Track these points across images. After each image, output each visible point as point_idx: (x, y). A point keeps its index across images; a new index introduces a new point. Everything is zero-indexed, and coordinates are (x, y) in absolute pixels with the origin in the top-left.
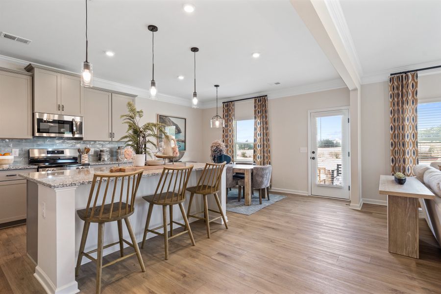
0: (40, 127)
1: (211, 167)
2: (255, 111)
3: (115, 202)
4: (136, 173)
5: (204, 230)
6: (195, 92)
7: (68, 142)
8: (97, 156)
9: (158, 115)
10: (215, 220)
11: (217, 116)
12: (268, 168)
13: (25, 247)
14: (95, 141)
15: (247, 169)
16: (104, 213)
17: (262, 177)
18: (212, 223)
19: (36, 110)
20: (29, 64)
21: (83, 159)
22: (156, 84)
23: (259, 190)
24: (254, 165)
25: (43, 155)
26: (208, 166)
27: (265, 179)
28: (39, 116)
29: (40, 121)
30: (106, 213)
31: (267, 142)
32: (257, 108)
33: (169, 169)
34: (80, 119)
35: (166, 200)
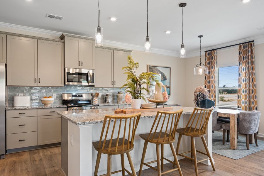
0: (68, 78)
1: (199, 112)
2: (240, 57)
3: (120, 137)
4: (136, 116)
5: (192, 169)
6: (183, 43)
7: (85, 88)
8: (104, 99)
9: (148, 65)
10: (203, 161)
11: (200, 64)
12: (257, 113)
13: (60, 163)
14: (102, 88)
15: (232, 114)
16: (112, 147)
17: (250, 122)
18: (200, 164)
19: (66, 66)
20: (61, 34)
21: (95, 101)
22: (150, 40)
23: (246, 135)
24: (239, 110)
25: (70, 98)
26: (196, 111)
27: (253, 125)
28: (68, 70)
29: (68, 73)
30: (113, 147)
31: (253, 87)
32: (241, 55)
33: (162, 113)
34: (93, 71)
35: (159, 139)
